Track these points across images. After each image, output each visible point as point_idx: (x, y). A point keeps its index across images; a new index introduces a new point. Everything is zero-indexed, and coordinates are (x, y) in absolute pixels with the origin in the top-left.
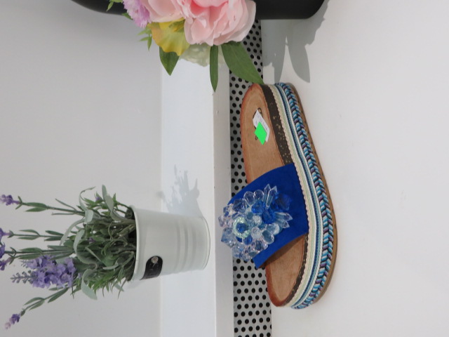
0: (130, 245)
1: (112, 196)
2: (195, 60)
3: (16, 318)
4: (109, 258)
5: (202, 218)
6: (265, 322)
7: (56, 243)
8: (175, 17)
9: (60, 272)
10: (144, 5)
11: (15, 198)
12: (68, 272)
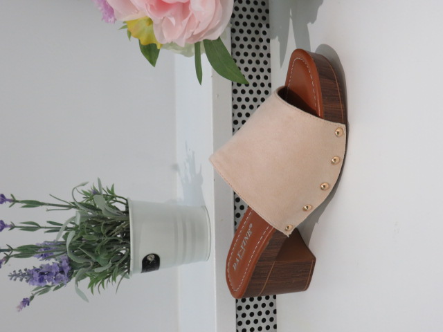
3: (26, 302)
8: (141, 15)
9: (54, 271)
11: (8, 197)
12: (62, 272)
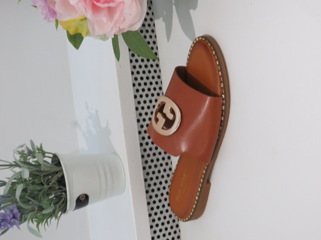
0: (61, 187)
1: (39, 147)
2: (98, 37)
4: (45, 202)
5: (115, 153)
6: (175, 229)
9: (8, 218)
12: (14, 217)
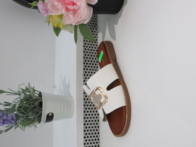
1: (33, 87)
2: (68, 31)
4: (31, 113)
5: (71, 96)
6: (97, 141)
7: (8, 107)
8: (59, 13)
9: (9, 119)
10: (46, 8)
12: (13, 119)
